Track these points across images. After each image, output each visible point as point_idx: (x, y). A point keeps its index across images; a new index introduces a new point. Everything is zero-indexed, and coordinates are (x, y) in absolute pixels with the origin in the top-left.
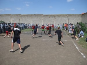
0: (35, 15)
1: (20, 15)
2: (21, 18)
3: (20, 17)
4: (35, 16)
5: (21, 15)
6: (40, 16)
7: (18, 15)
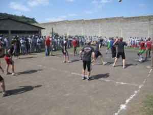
0: (107, 19)
1: (81, 20)
2: (84, 26)
3: (82, 25)
4: (108, 22)
5: (82, 22)
6: (117, 21)
7: (79, 20)
